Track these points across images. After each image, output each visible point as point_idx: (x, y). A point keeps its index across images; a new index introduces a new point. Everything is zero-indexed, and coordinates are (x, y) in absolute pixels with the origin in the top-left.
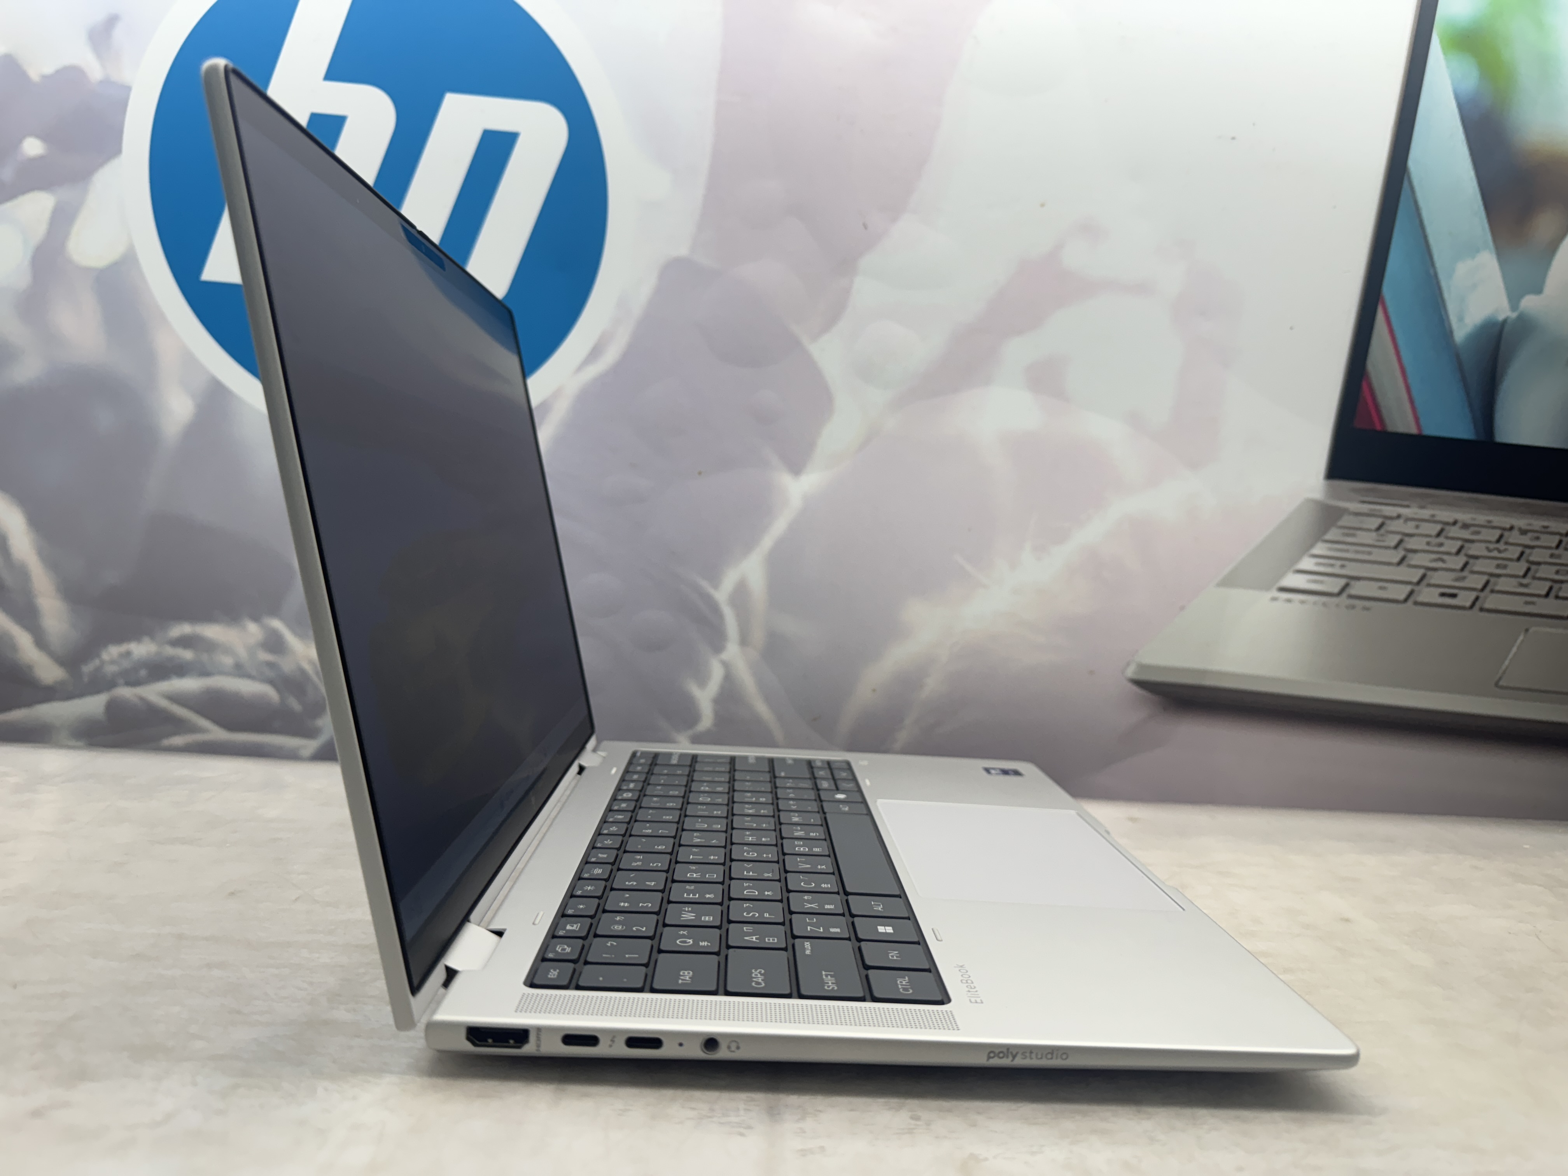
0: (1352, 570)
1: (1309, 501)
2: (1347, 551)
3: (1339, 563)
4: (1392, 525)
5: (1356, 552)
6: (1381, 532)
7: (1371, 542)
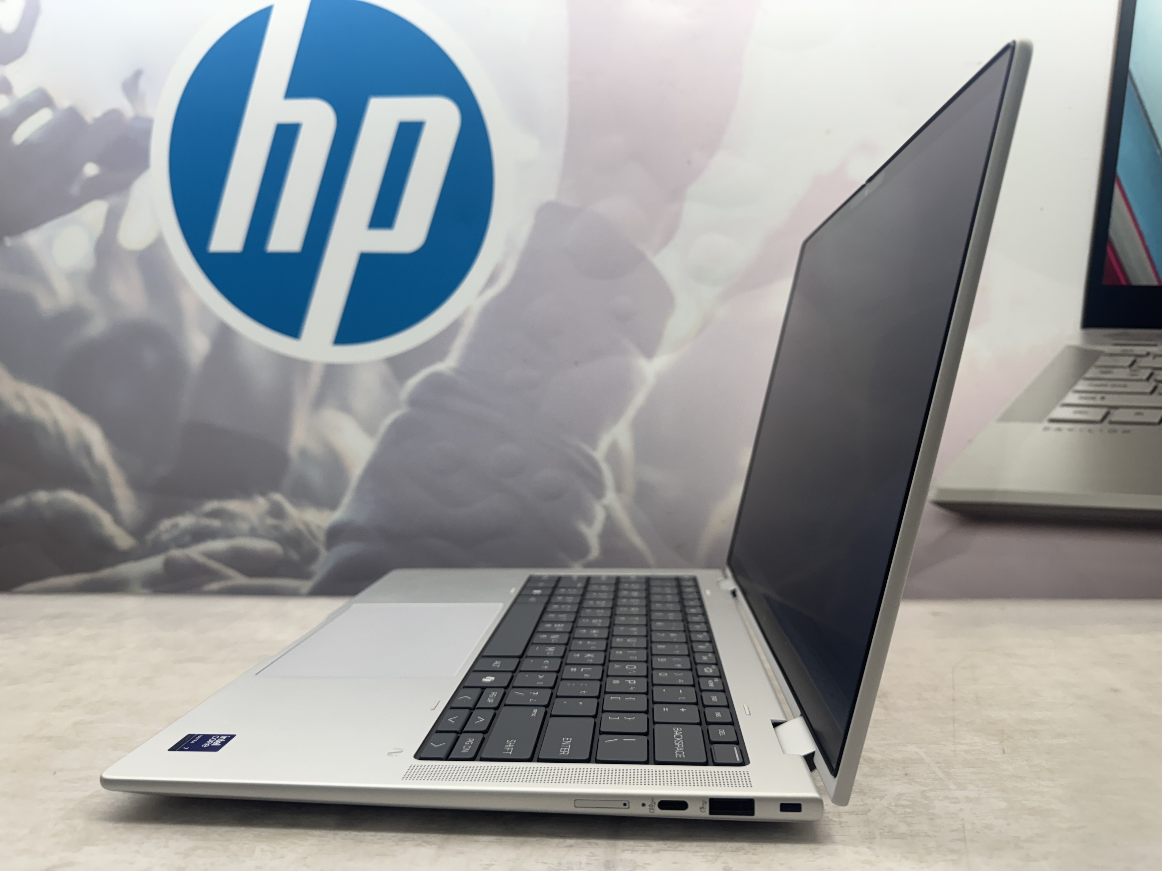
0: (1111, 400)
1: (1069, 347)
2: (1106, 385)
3: (1099, 396)
4: (1144, 362)
5: (1113, 386)
6: (1135, 367)
7: (1124, 376)
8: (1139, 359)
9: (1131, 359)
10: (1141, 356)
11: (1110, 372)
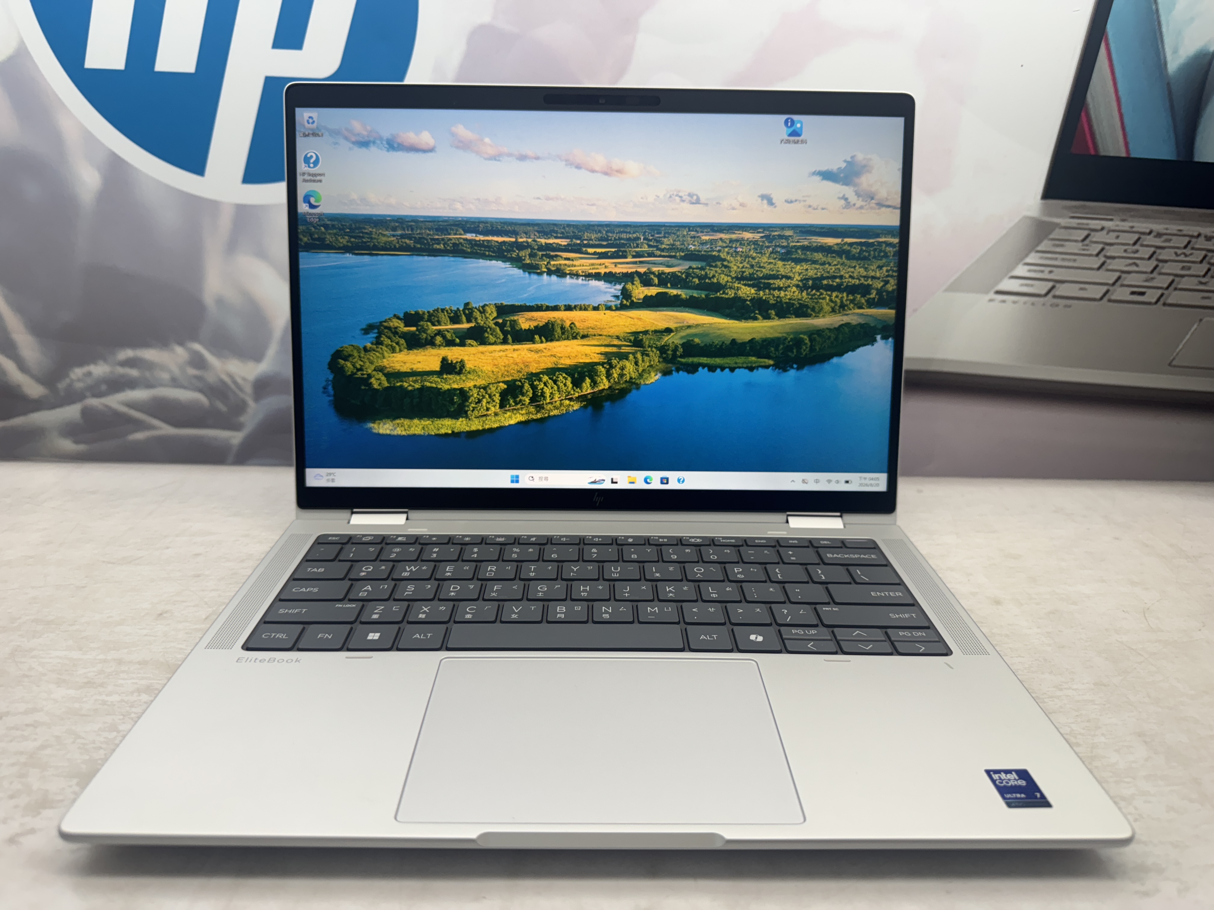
0: (1058, 274)
2: (1056, 259)
3: (1047, 269)
4: (1097, 236)
5: (1062, 260)
6: (1086, 242)
8: (1092, 233)
9: (1085, 233)
10: (1094, 230)
11: (1061, 246)
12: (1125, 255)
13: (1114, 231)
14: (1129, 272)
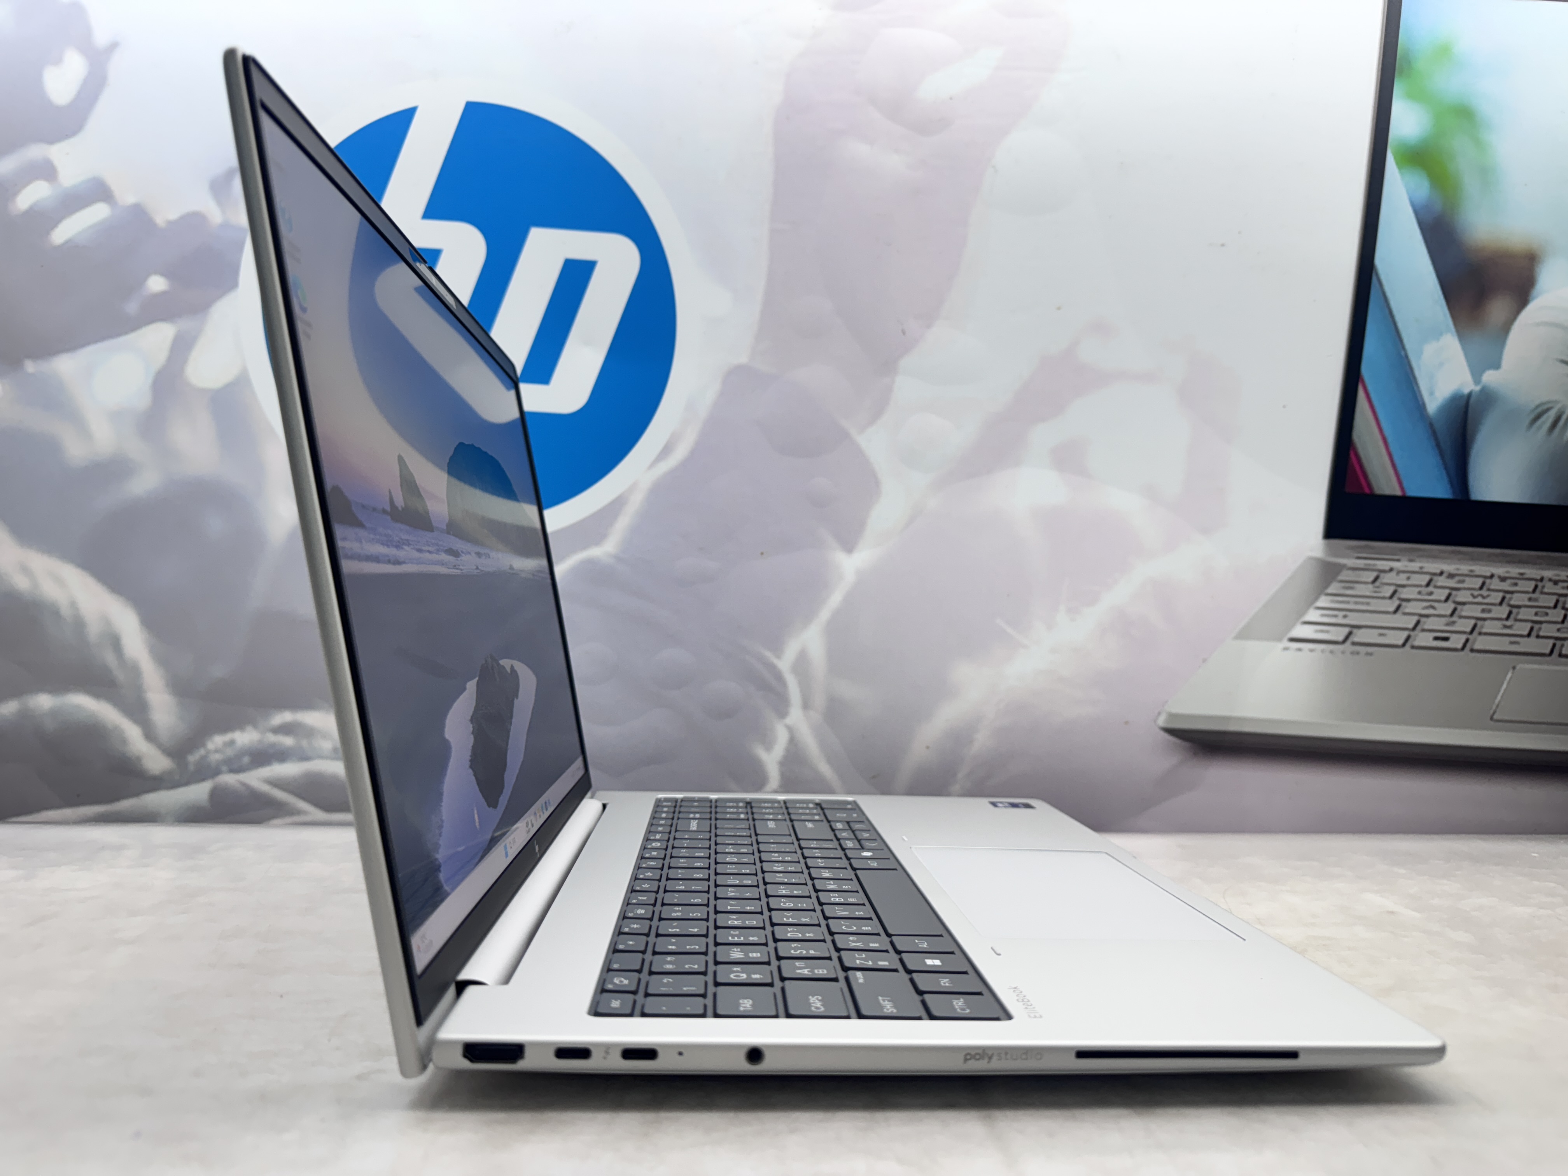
0: (1354, 619)
1: (1311, 559)
2: (1347, 602)
3: (1342, 614)
4: (1386, 578)
5: (1356, 603)
6: (1377, 584)
7: (1368, 594)
8: (1382, 575)
9: (1375, 574)
10: (1384, 571)
11: (1351, 588)
12: (1419, 597)
13: (1404, 572)
14: (1427, 616)
